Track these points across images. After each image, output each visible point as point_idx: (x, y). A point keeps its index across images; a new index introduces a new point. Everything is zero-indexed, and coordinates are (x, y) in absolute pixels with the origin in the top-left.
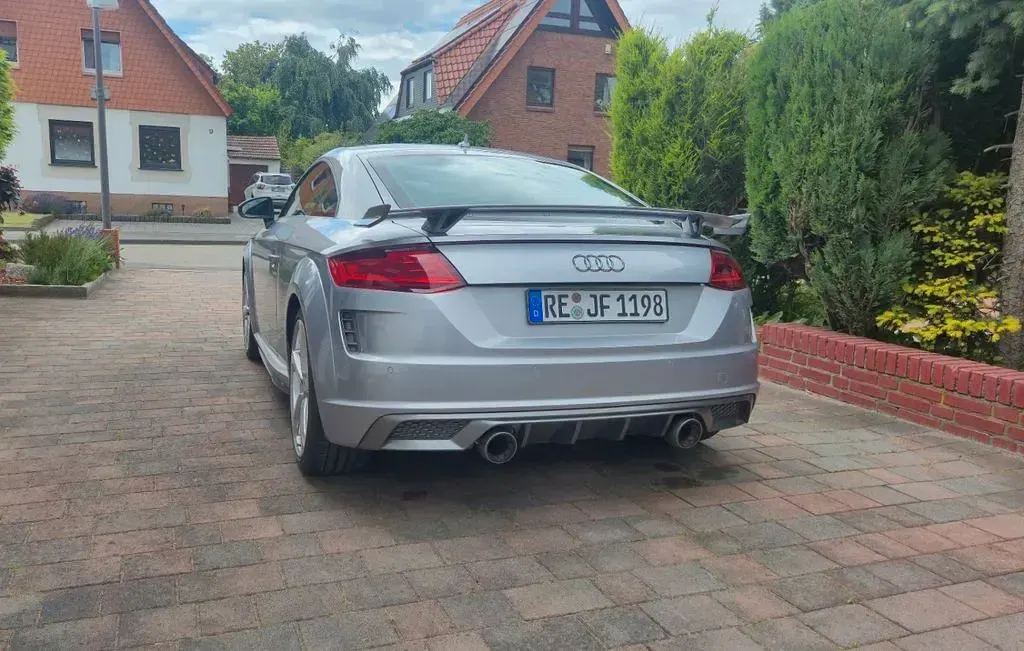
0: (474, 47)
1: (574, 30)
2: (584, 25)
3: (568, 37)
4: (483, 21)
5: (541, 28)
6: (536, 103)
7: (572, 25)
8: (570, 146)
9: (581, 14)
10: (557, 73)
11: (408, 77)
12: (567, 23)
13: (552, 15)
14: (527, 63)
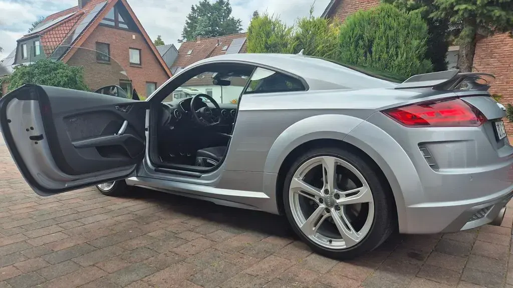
0: (63, 31)
1: (116, 27)
2: (121, 25)
3: (115, 30)
4: (66, 18)
5: (101, 25)
6: (100, 60)
7: (116, 25)
8: (120, 80)
9: (119, 20)
10: (111, 46)
11: (21, 43)
12: (113, 24)
13: (105, 19)
14: (95, 41)
